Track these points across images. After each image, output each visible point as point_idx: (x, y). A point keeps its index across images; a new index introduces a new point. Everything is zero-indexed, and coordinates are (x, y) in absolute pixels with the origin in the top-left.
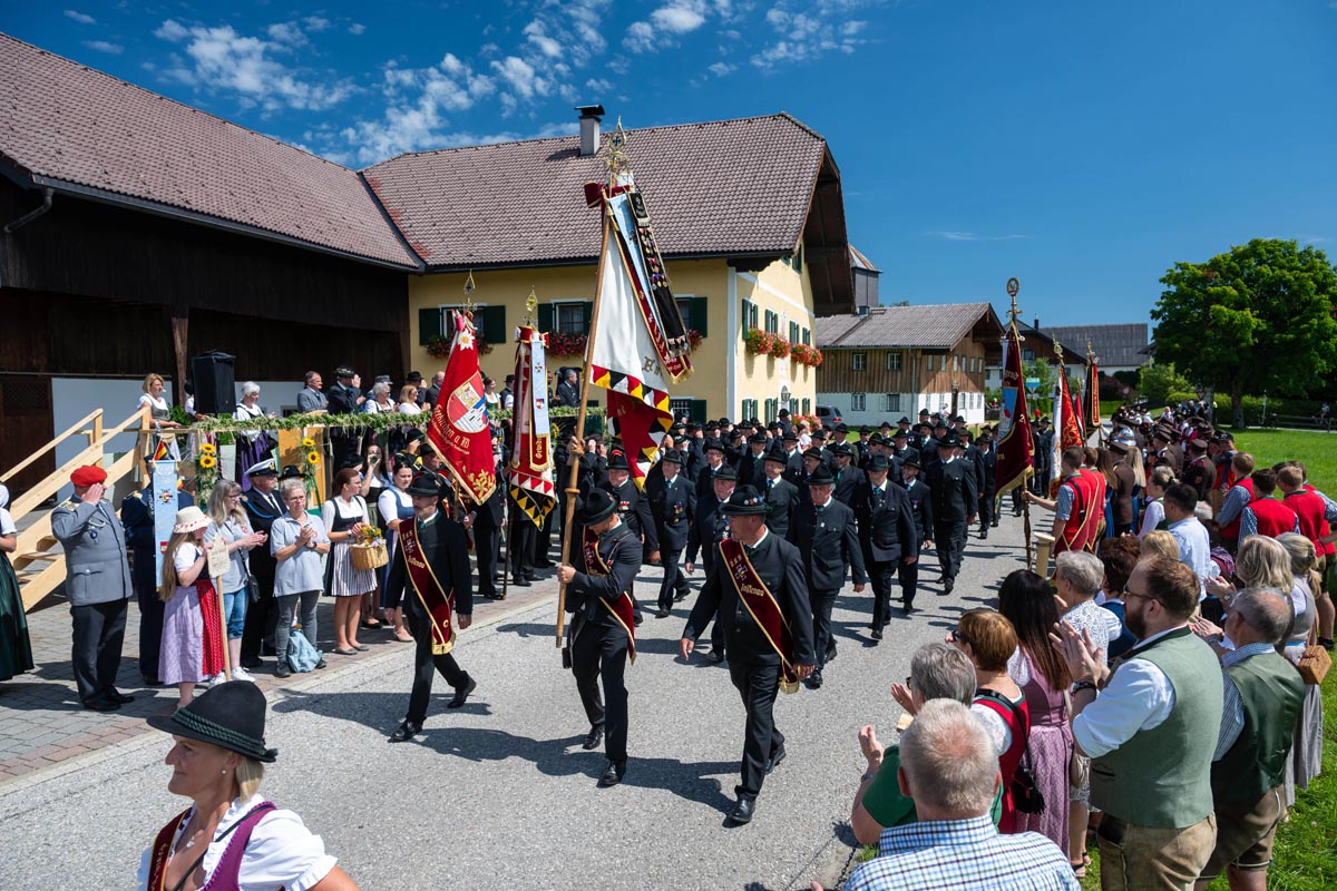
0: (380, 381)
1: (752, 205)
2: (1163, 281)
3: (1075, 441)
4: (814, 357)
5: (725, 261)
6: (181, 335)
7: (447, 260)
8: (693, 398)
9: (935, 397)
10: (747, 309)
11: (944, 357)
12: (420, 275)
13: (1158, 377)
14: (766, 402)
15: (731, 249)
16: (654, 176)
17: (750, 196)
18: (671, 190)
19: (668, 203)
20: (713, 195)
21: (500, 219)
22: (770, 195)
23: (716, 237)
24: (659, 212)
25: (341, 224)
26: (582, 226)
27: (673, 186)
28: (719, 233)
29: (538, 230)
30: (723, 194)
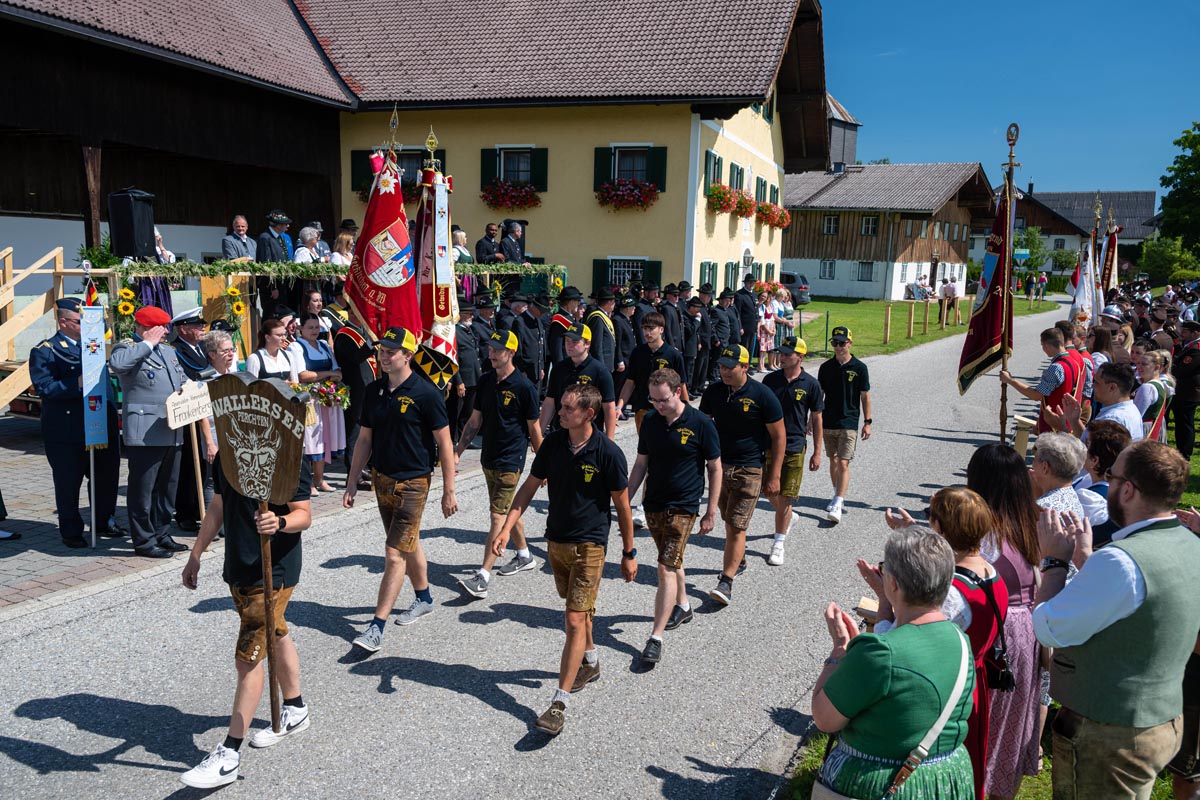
0: (309, 226)
1: (721, 43)
2: (1177, 143)
4: (781, 217)
5: (690, 105)
6: (94, 171)
7: (383, 97)
8: (647, 259)
9: (912, 266)
10: (712, 163)
11: (925, 222)
12: (353, 112)
13: (1163, 252)
14: (727, 266)
15: (696, 93)
16: (613, 7)
17: (719, 33)
18: (632, 24)
19: (628, 39)
20: (679, 31)
21: (442, 52)
22: (742, 32)
23: (680, 79)
24: (617, 49)
25: (266, 52)
26: (532, 63)
27: (634, 20)
28: (683, 74)
29: (482, 65)
30: (689, 30)
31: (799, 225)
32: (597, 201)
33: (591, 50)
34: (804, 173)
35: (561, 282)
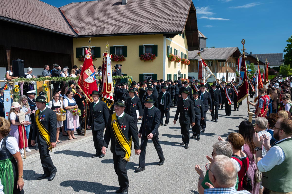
0: (65, 68)
1: (171, 19)
2: (287, 41)
3: (262, 86)
4: (188, 62)
5: (163, 34)
6: (9, 55)
7: (84, 34)
8: (153, 74)
9: (222, 74)
10: (169, 49)
11: (224, 63)
12: (76, 38)
13: (285, 69)
14: (174, 75)
15: (164, 31)
16: (143, 10)
17: (170, 16)
18: (148, 14)
19: (147, 18)
20: (160, 16)
21: (99, 22)
22: (176, 16)
23: (160, 28)
24: (144, 21)
25: (54, 23)
26: (122, 25)
27: (148, 13)
28: (161, 27)
29: (110, 25)
30: (162, 16)
31: (192, 64)
32: (140, 59)
33: (137, 21)
34: (193, 51)
35: (131, 80)
